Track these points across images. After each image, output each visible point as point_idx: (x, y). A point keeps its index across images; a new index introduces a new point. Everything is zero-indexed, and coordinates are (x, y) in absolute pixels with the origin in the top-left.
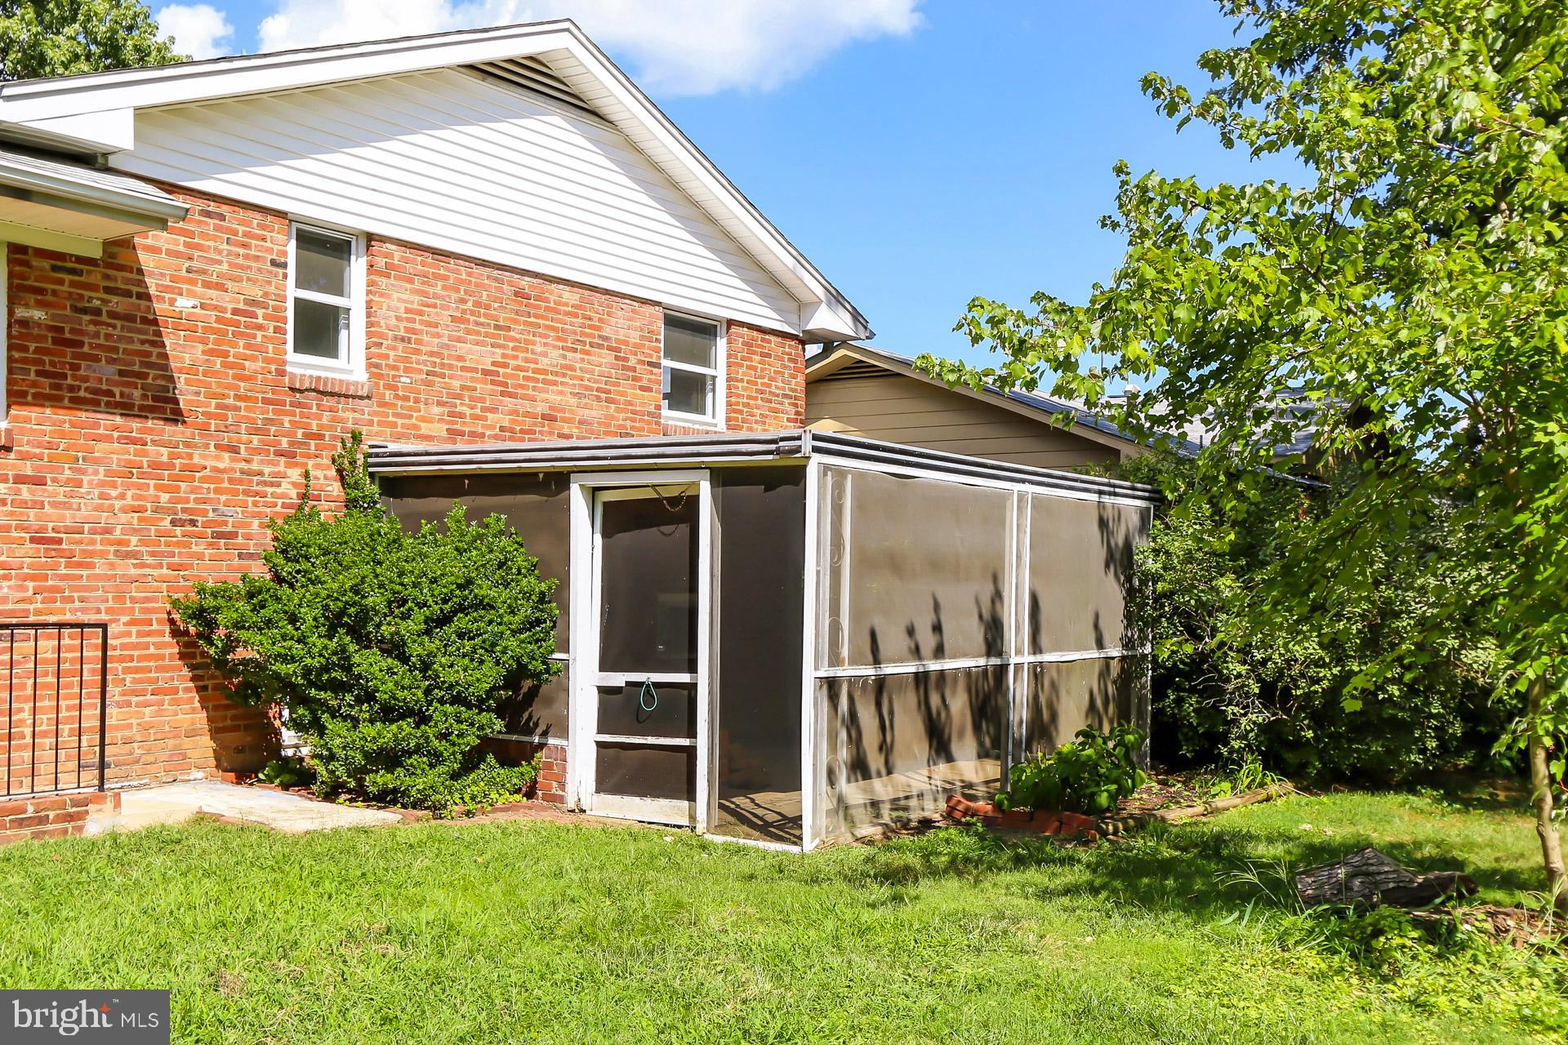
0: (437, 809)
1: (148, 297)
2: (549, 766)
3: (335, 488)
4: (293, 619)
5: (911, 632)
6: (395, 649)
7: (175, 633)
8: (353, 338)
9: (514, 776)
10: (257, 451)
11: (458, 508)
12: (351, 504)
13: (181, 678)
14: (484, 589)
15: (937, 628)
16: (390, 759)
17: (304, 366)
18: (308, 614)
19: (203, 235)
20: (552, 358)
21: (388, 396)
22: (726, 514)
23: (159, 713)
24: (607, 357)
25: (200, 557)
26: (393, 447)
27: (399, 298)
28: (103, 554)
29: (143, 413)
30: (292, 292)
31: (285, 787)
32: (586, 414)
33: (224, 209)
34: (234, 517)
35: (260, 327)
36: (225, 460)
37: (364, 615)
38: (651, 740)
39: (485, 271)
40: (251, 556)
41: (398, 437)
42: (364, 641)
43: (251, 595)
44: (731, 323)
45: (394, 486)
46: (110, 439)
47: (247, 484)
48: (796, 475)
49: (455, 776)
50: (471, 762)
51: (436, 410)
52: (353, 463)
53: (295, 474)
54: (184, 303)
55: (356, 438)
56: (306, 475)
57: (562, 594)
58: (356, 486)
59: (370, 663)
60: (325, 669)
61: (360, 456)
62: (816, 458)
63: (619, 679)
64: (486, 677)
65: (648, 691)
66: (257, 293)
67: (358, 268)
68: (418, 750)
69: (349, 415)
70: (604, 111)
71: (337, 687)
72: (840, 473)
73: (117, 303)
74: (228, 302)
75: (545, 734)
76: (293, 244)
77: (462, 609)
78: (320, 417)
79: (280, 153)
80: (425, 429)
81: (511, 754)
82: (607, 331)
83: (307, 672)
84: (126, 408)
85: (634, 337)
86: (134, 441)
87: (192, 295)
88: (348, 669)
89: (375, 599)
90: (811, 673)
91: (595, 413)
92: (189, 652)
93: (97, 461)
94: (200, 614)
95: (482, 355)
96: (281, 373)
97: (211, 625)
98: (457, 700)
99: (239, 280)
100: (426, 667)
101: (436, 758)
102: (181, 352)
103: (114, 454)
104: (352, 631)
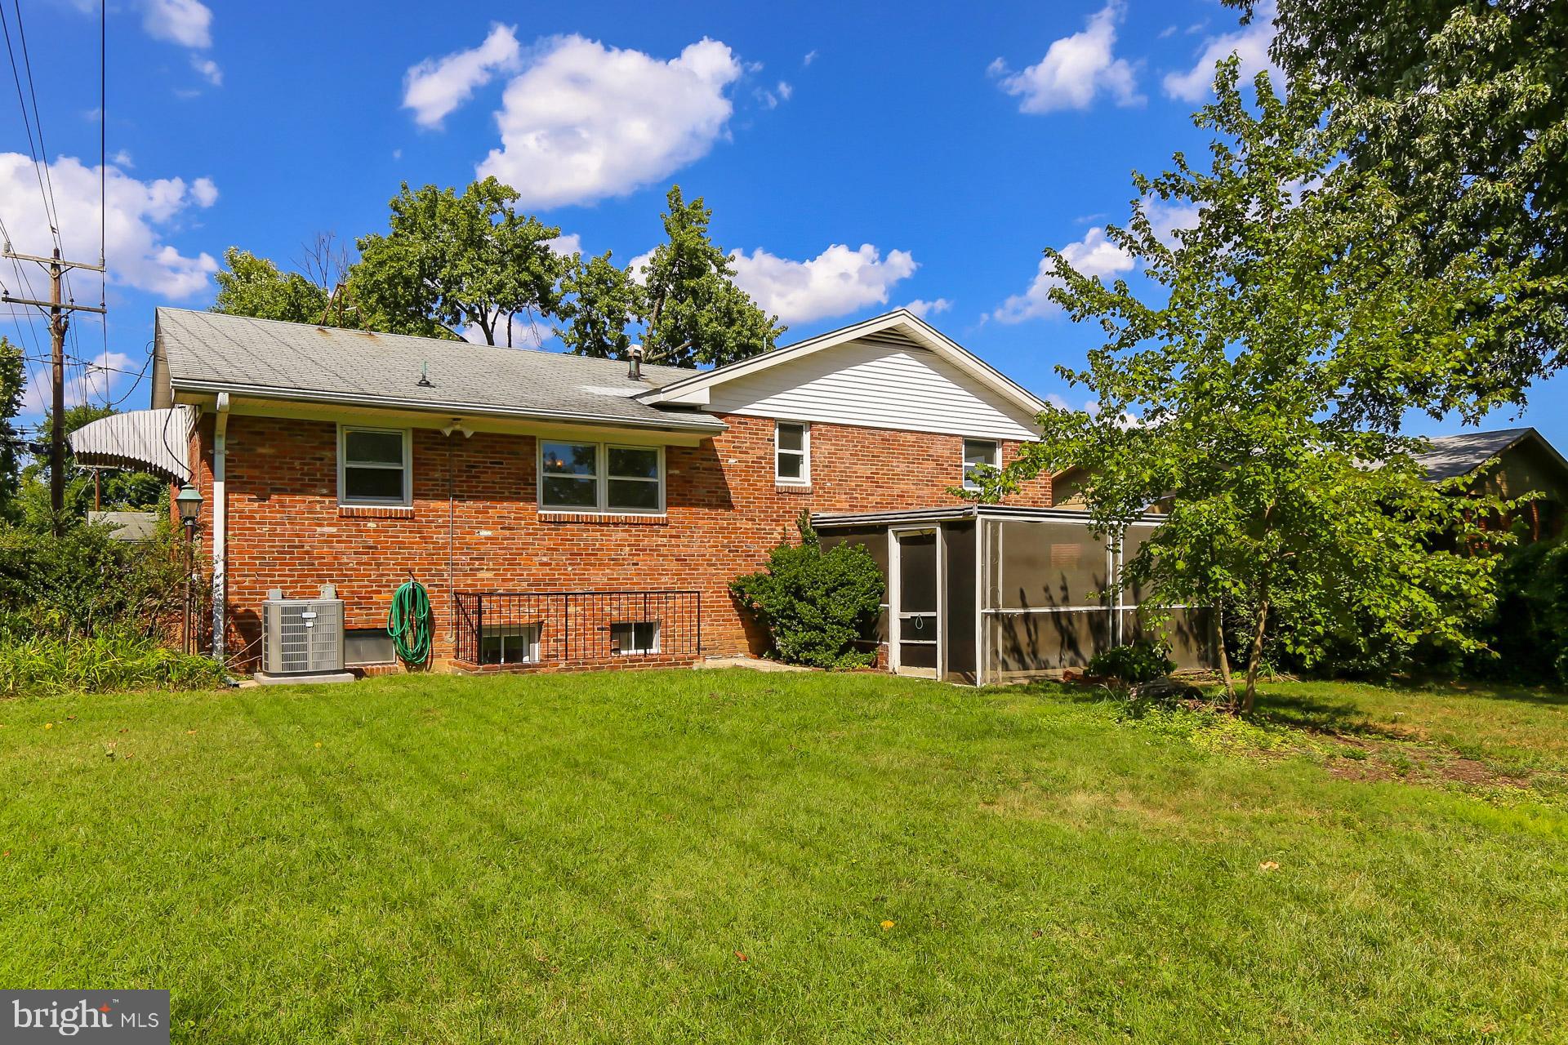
0: (827, 668)
1: (718, 460)
2: (882, 654)
3: (798, 534)
4: (773, 590)
5: (1046, 589)
6: (812, 601)
7: (731, 596)
8: (805, 468)
9: (865, 657)
10: (763, 520)
11: (844, 541)
12: (805, 541)
13: (734, 615)
14: (851, 576)
15: (1064, 588)
16: (809, 646)
17: (783, 482)
18: (778, 588)
19: (740, 432)
20: (903, 467)
21: (821, 492)
22: (948, 540)
23: (725, 629)
24: (933, 464)
25: (740, 565)
26: (822, 515)
27: (826, 448)
28: (702, 565)
29: (718, 507)
30: (777, 451)
31: (774, 660)
32: (920, 493)
33: (748, 420)
34: (754, 548)
35: (763, 468)
36: (750, 525)
37: (799, 589)
38: (921, 642)
39: (867, 431)
40: (762, 564)
41: (826, 510)
42: (801, 599)
43: (757, 580)
44: (1004, 440)
45: (823, 532)
46: (703, 519)
47: (759, 535)
48: (973, 524)
49: (837, 656)
50: (844, 650)
51: (844, 496)
52: (805, 523)
53: (779, 529)
54: (732, 461)
55: (807, 512)
56: (784, 529)
57: (885, 578)
58: (807, 532)
59: (802, 608)
60: (784, 610)
61: (808, 520)
62: (980, 517)
63: (908, 615)
64: (850, 613)
65: (919, 622)
66: (761, 453)
67: (806, 437)
68: (820, 643)
69: (802, 502)
70: (928, 346)
71: (790, 618)
72: (995, 523)
73: (706, 464)
74: (750, 458)
75: (881, 640)
76: (777, 431)
77: (842, 585)
78: (790, 503)
79: (769, 394)
80: (838, 506)
81: (865, 648)
82: (931, 452)
83: (778, 611)
84: (709, 506)
85: (947, 453)
86: (713, 519)
87: (735, 457)
88: (793, 610)
89: (803, 582)
90: (979, 611)
91: (926, 492)
92: (737, 605)
93: (699, 528)
94: (739, 589)
95: (864, 470)
96: (773, 486)
97: (743, 593)
98: (838, 623)
99: (754, 449)
100: (823, 609)
101: (828, 647)
102: (733, 482)
103: (705, 524)
104: (794, 594)
